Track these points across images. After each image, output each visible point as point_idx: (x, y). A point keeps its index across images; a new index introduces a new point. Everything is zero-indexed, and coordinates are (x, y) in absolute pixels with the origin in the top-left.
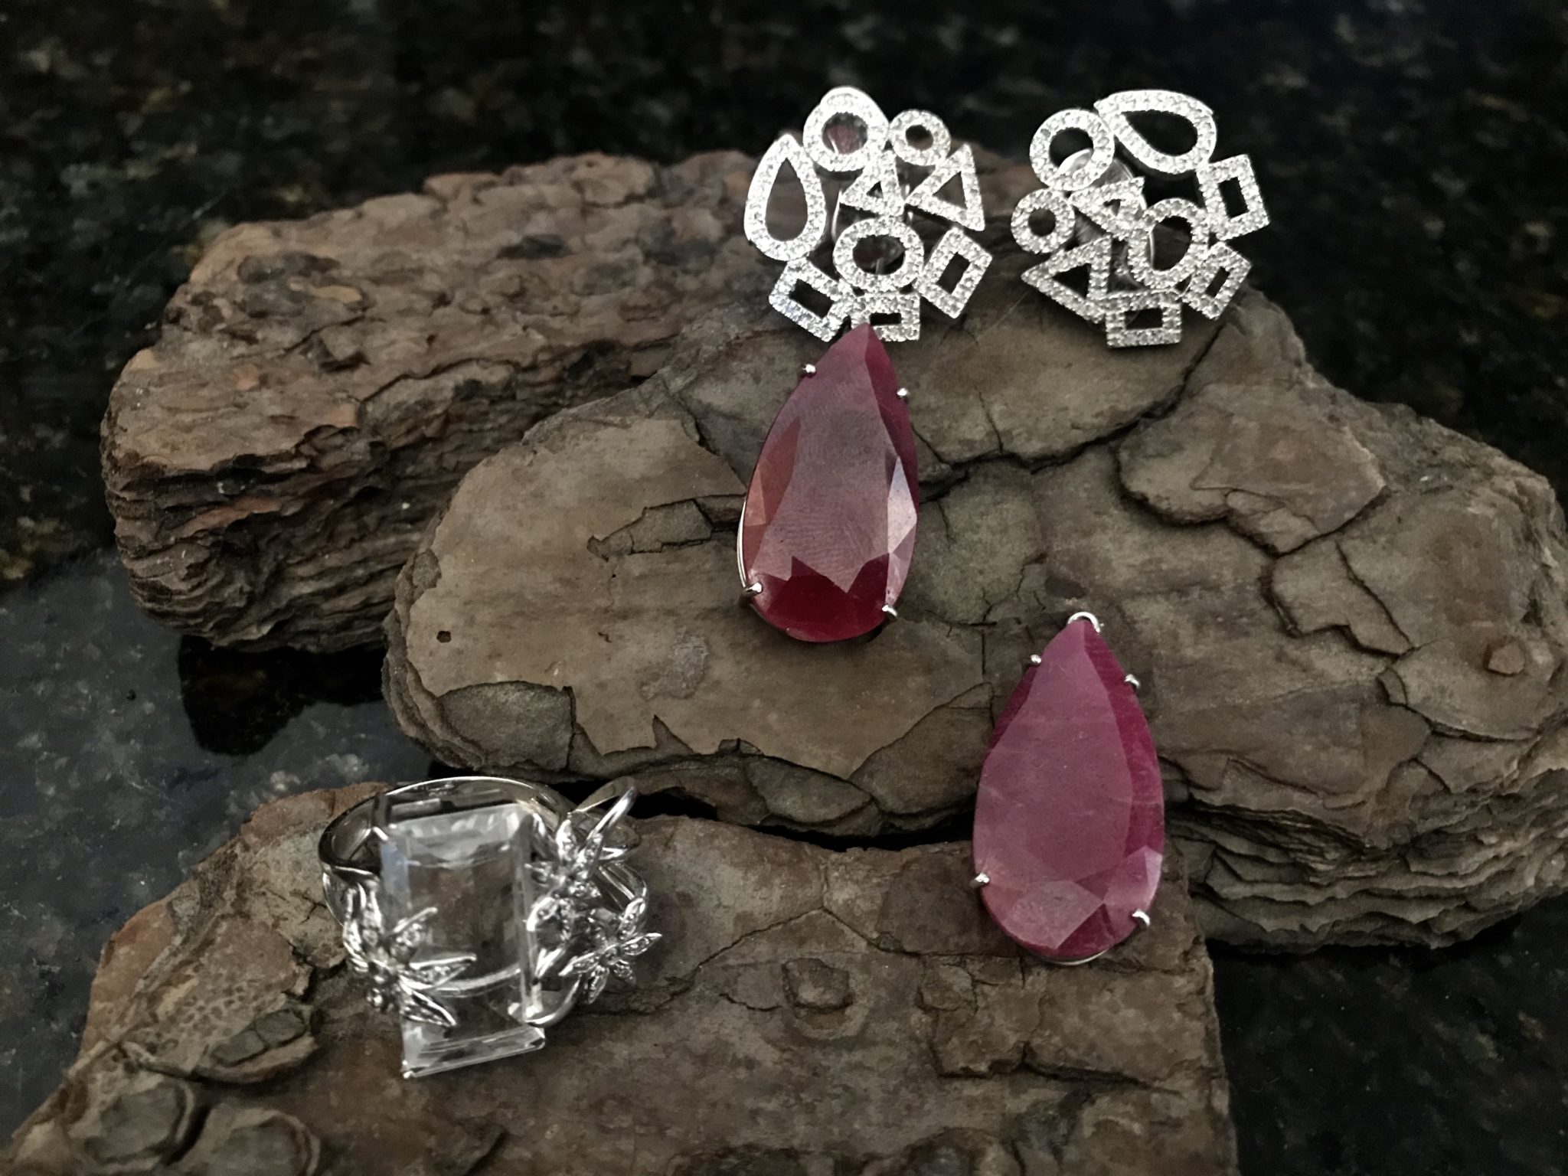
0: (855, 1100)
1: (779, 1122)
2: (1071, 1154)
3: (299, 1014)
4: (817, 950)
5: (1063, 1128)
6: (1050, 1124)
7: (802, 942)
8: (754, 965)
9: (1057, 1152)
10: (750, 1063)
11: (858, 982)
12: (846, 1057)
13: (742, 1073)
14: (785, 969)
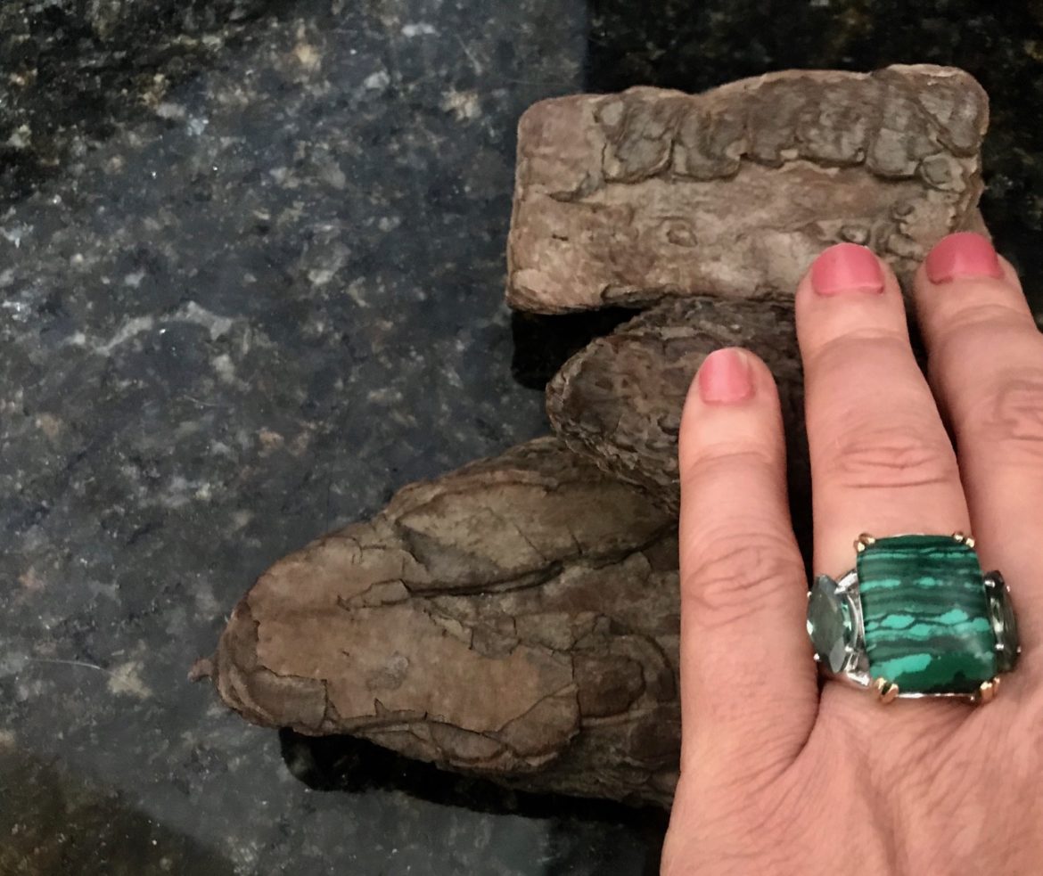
0: (665, 199)
1: (696, 193)
2: (582, 176)
3: (899, 214)
4: (683, 250)
5: (584, 186)
6: (589, 186)
7: (690, 254)
8: (710, 245)
9: (588, 176)
10: (708, 211)
11: (665, 239)
12: (669, 215)
13: (712, 208)
14: (696, 243)
